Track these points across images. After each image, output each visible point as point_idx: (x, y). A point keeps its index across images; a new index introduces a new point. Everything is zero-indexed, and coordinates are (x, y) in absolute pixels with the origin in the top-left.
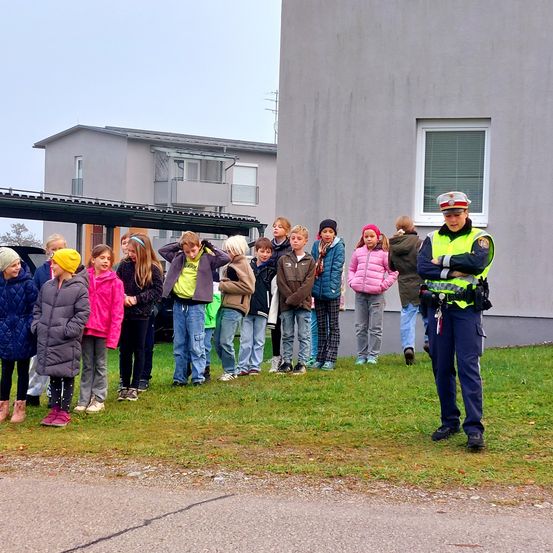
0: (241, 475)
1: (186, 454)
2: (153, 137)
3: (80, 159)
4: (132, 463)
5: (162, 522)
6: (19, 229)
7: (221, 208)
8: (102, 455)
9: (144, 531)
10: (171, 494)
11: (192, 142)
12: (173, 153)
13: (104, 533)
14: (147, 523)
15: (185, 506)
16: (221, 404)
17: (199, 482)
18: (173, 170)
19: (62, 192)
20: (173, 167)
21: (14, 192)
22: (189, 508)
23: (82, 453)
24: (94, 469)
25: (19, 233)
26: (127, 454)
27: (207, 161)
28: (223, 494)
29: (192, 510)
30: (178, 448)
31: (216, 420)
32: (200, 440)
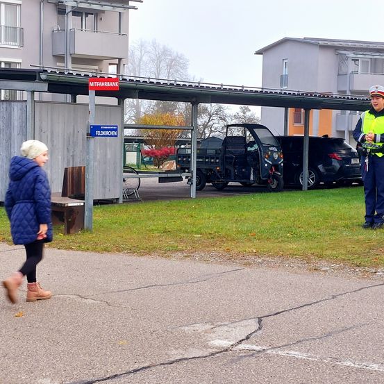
1: (358, 258)
2: (336, 44)
3: (286, 61)
4: (324, 262)
5: (343, 297)
6: (245, 110)
8: (305, 258)
9: (332, 302)
10: (349, 282)
11: (365, 46)
12: (351, 54)
13: (307, 301)
14: (334, 297)
15: (358, 289)
18: (351, 67)
19: (275, 87)
20: (351, 64)
21: (245, 89)
22: (360, 290)
23: (292, 255)
24: (300, 265)
25: (244, 113)
26: (321, 257)
27: (375, 59)
28: (382, 283)
29: (362, 291)
30: (353, 254)
31: (378, 238)
32: (367, 250)
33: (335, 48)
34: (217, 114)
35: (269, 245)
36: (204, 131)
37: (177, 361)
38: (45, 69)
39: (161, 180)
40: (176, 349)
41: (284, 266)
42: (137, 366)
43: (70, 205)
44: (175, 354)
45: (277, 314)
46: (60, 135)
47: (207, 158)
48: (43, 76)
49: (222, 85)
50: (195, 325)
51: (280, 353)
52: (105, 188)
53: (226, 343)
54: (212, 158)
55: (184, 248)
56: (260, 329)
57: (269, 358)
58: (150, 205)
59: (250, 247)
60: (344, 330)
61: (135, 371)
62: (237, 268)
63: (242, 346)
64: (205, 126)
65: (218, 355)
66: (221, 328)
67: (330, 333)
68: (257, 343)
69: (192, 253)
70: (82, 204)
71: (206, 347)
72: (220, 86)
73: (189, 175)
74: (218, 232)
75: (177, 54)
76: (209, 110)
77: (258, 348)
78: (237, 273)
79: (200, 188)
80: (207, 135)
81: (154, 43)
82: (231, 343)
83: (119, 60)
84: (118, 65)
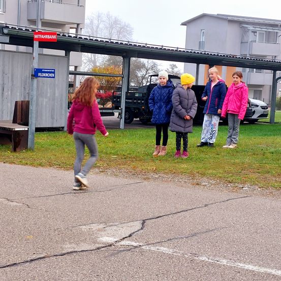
0: (257, 187)
1: (231, 177)
2: (241, 19)
3: (204, 31)
4: (205, 179)
5: (213, 206)
6: (173, 67)
7: (275, 56)
9: (204, 209)
10: (221, 194)
11: (262, 22)
12: (251, 28)
13: (184, 208)
14: (206, 205)
16: (254, 154)
17: (235, 189)
18: (251, 37)
19: (195, 49)
20: (251, 35)
21: (164, 48)
22: (228, 200)
23: (182, 173)
24: (186, 181)
25: (173, 69)
26: (203, 175)
27: (269, 32)
28: (246, 195)
29: (229, 202)
30: (228, 173)
31: (250, 161)
32: (240, 170)
33: (239, 23)
34: (152, 69)
35: (167, 165)
36: (142, 82)
37: (68, 253)
38: (8, 25)
40: (70, 243)
41: (174, 181)
42: (34, 257)
43: (16, 129)
44: (68, 247)
45: (158, 217)
46: (19, 77)
47: (135, 99)
48: (6, 31)
49: (146, 44)
50: (91, 225)
51: (153, 248)
53: (111, 240)
54: (139, 100)
55: (101, 166)
56: (142, 229)
59: (151, 166)
60: (208, 231)
61: (32, 260)
62: (138, 181)
63: (123, 243)
64: (143, 78)
65: (102, 249)
66: (111, 228)
67: (195, 234)
68: (136, 240)
69: (106, 169)
70: (27, 129)
71: (95, 243)
72: (145, 45)
73: (120, 111)
74: (130, 154)
75: (125, 23)
76: (146, 66)
77: (136, 244)
78: (136, 185)
79: (128, 122)
80: (144, 85)
81: (108, 15)
82: (116, 240)
83: (78, 25)
84: (77, 29)
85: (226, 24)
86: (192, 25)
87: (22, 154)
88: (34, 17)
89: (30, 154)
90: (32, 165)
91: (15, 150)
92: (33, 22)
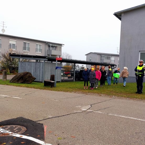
0: (116, 96)
4: (102, 94)
5: (107, 101)
6: (83, 66)
8: (98, 93)
10: (107, 98)
12: (103, 56)
13: (100, 102)
14: (105, 101)
17: (110, 97)
18: (103, 58)
19: (89, 61)
23: (96, 93)
24: (97, 95)
27: (108, 57)
28: (114, 98)
29: (110, 100)
33: (100, 55)
37: (75, 113)
39: (68, 78)
45: (94, 104)
50: (78, 106)
51: (96, 112)
52: (58, 79)
53: (85, 110)
56: (91, 107)
57: (94, 113)
58: (66, 83)
63: (88, 110)
65: (83, 112)
66: (83, 107)
67: (105, 108)
69: (76, 92)
70: (54, 82)
71: (81, 110)
74: (80, 88)
77: (92, 111)
83: (60, 56)
84: (60, 57)
85: (97, 55)
86: (88, 55)
87: (53, 88)
88: (49, 54)
89: (55, 88)
90: (57, 91)
91: (51, 87)
92: (49, 55)
